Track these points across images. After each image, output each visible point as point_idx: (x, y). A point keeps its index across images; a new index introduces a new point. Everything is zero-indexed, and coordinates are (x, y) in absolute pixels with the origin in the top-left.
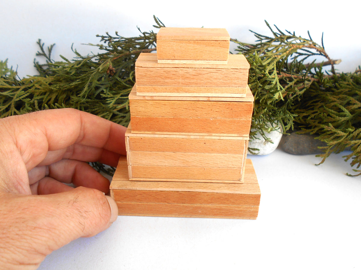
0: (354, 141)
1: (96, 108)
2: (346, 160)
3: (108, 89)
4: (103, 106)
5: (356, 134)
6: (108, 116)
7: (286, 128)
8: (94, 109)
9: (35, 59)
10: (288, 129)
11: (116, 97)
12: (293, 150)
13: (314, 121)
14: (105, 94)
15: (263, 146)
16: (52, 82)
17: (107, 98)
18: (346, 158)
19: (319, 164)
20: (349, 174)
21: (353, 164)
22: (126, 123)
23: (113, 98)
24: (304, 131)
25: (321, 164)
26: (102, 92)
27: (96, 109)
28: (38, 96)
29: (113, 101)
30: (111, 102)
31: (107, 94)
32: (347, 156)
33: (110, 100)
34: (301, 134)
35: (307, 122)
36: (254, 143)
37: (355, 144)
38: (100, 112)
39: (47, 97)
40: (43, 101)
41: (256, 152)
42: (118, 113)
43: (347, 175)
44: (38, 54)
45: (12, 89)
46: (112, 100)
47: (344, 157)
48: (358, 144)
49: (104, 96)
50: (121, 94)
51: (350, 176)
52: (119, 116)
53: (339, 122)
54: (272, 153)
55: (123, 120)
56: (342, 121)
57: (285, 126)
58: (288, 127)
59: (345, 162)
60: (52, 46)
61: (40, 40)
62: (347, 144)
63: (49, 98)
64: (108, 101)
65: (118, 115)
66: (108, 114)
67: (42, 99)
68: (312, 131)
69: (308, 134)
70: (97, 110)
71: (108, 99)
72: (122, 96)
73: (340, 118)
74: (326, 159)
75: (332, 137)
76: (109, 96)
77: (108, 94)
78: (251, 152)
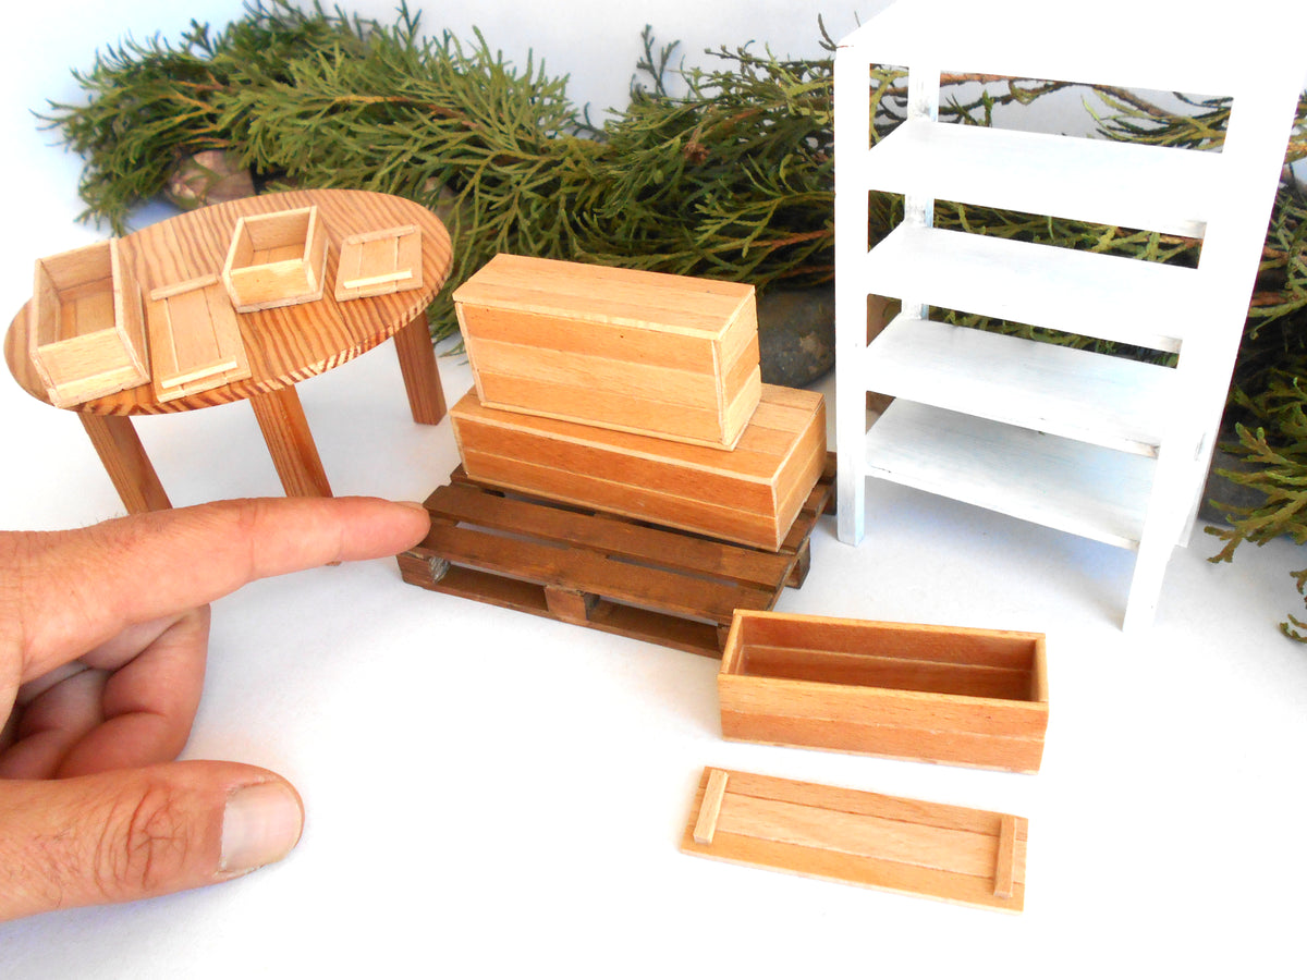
3: (717, 195)
9: (634, 77)
11: (727, 218)
14: (706, 205)
17: (706, 217)
19: (1218, 560)
23: (717, 221)
25: (1221, 561)
26: (701, 201)
27: (673, 240)
28: (568, 185)
29: (715, 229)
30: (706, 231)
31: (710, 207)
33: (710, 224)
40: (577, 199)
42: (718, 261)
44: (641, 66)
45: (524, 160)
46: (715, 224)
49: (702, 210)
50: (743, 212)
52: (717, 268)
60: (671, 47)
61: (648, 28)
64: (702, 225)
65: (714, 265)
67: (575, 194)
70: (675, 244)
71: (707, 221)
72: (740, 218)
76: (714, 213)
77: (714, 208)
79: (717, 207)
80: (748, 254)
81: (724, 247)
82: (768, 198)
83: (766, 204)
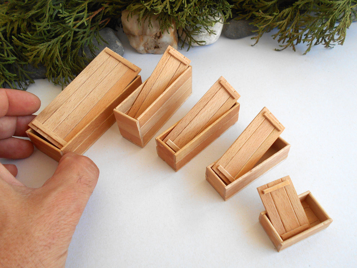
0: (279, 22)
1: (58, 29)
2: (274, 39)
3: (63, 9)
4: (64, 25)
5: (281, 15)
6: (70, 34)
7: (226, 17)
8: (56, 30)
10: (227, 18)
11: (73, 15)
12: (234, 35)
13: (248, 6)
14: (62, 14)
15: (208, 37)
16: (8, 11)
17: (65, 17)
18: (274, 37)
19: (255, 45)
20: (277, 49)
21: (279, 41)
22: (88, 38)
23: (70, 17)
24: (241, 16)
25: (256, 45)
26: (59, 12)
29: (72, 20)
31: (63, 14)
32: (274, 35)
33: (69, 19)
34: (239, 20)
35: (243, 8)
36: (201, 36)
37: (280, 24)
38: (62, 32)
39: (9, 27)
40: (7, 32)
41: (204, 43)
43: (276, 50)
46: (70, 18)
47: (272, 36)
48: (282, 24)
49: (62, 16)
50: (76, 11)
51: (278, 50)
52: (80, 32)
53: (268, 7)
54: (216, 41)
55: (84, 35)
56: (269, 5)
57: (224, 15)
58: (227, 16)
59: (273, 40)
62: (274, 25)
63: (11, 28)
64: (67, 20)
65: (78, 32)
66: (69, 32)
67: (5, 30)
68: (247, 16)
69: (244, 19)
70: (59, 31)
71: (66, 19)
72: (78, 13)
73: (268, 3)
74: (259, 40)
75: (262, 21)
76: (66, 15)
77: (65, 14)
78: (199, 45)
79: (66, 13)
80: (87, 23)
81: (78, 25)
82: (82, 3)
83: (83, 5)
